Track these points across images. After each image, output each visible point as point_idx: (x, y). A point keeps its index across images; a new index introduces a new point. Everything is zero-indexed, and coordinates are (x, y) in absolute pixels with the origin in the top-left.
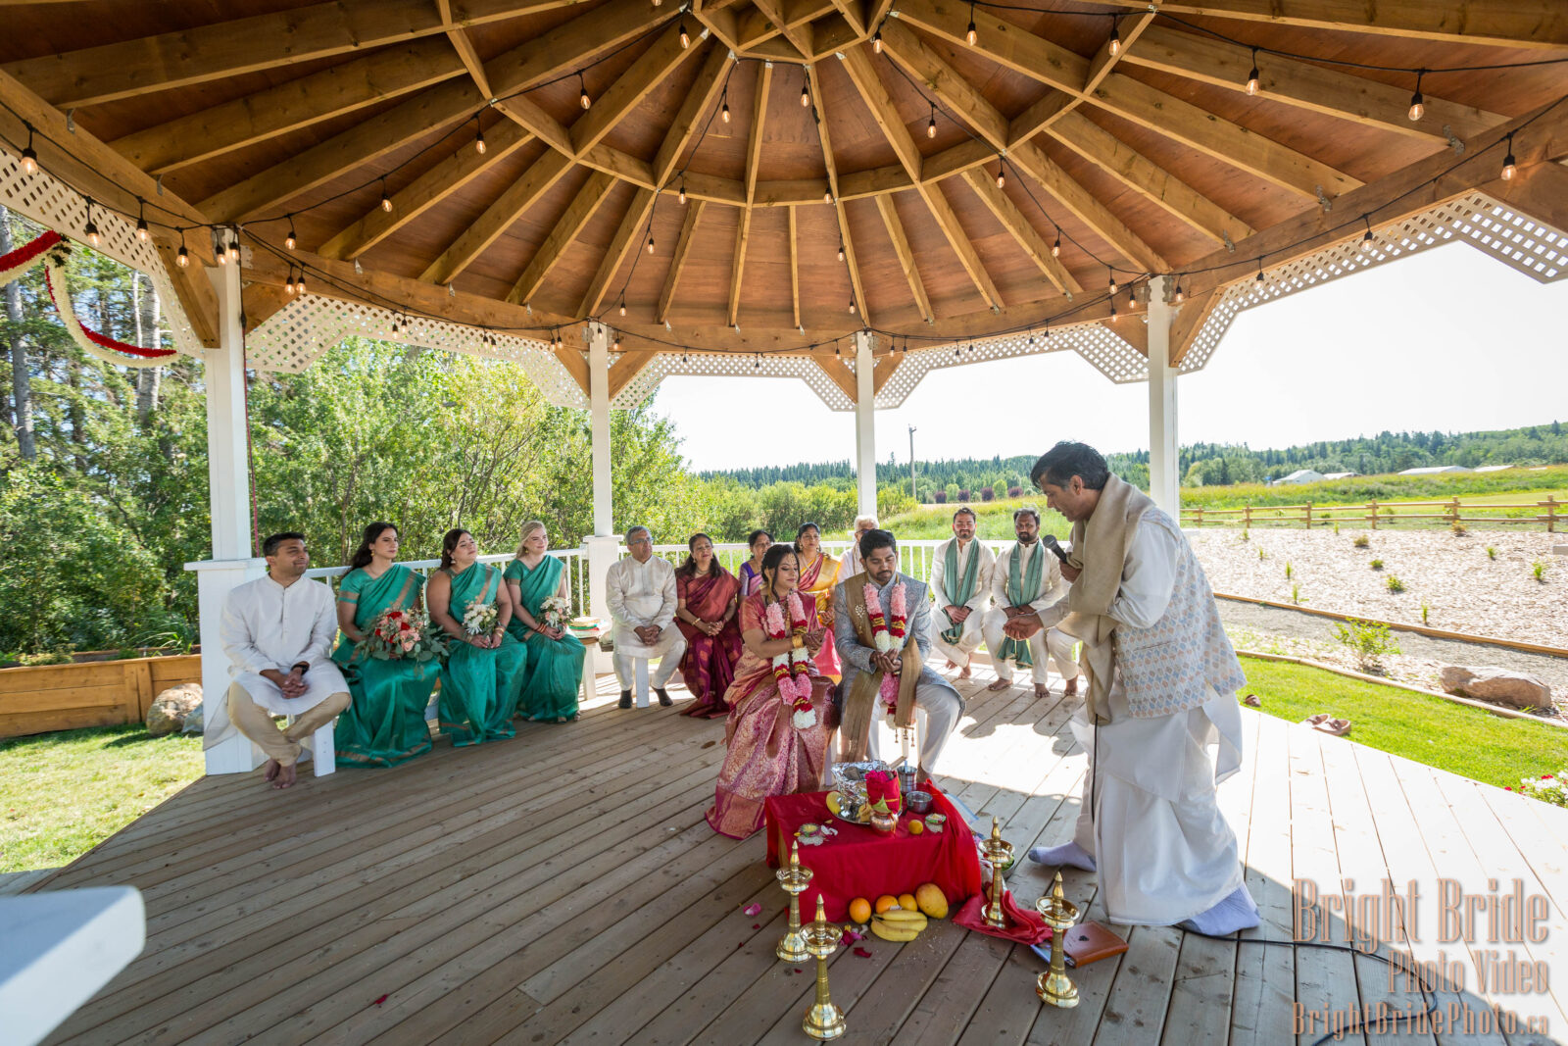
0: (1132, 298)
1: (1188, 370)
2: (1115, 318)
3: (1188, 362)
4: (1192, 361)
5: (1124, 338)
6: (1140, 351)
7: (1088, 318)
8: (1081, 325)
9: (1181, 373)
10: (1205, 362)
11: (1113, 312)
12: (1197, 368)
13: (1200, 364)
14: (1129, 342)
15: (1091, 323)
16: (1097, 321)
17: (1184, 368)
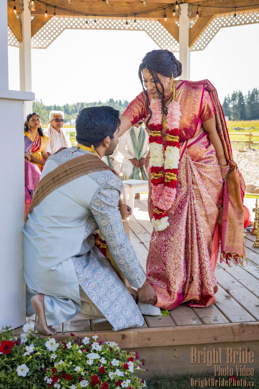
0: (174, 11)
1: (196, 50)
2: (166, 19)
3: (196, 46)
4: (198, 46)
5: (167, 29)
6: (174, 37)
7: (153, 17)
8: (148, 19)
9: (193, 50)
10: (204, 47)
11: (165, 16)
12: (200, 49)
13: (202, 48)
14: (170, 32)
15: (153, 19)
16: (156, 19)
17: (194, 49)
